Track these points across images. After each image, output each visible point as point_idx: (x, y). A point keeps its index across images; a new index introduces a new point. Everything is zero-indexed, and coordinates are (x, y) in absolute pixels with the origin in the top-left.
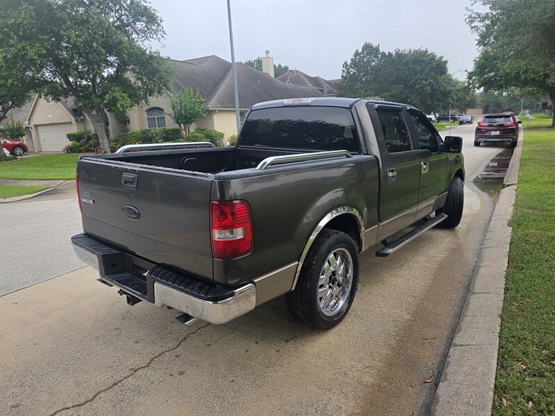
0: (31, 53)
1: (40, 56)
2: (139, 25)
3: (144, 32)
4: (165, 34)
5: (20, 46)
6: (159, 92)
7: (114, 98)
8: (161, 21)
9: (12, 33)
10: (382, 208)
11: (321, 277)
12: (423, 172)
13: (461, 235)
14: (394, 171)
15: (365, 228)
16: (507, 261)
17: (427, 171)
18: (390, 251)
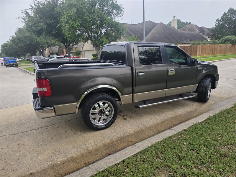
0: (75, 26)
1: (78, 26)
2: (114, 11)
3: (116, 14)
4: (123, 14)
5: (72, 23)
6: (119, 38)
7: (102, 41)
8: (123, 9)
9: (70, 19)
10: (135, 88)
11: (91, 110)
12: (169, 74)
13: (205, 106)
14: (143, 73)
15: (122, 95)
16: (205, 119)
17: (174, 73)
18: (141, 106)
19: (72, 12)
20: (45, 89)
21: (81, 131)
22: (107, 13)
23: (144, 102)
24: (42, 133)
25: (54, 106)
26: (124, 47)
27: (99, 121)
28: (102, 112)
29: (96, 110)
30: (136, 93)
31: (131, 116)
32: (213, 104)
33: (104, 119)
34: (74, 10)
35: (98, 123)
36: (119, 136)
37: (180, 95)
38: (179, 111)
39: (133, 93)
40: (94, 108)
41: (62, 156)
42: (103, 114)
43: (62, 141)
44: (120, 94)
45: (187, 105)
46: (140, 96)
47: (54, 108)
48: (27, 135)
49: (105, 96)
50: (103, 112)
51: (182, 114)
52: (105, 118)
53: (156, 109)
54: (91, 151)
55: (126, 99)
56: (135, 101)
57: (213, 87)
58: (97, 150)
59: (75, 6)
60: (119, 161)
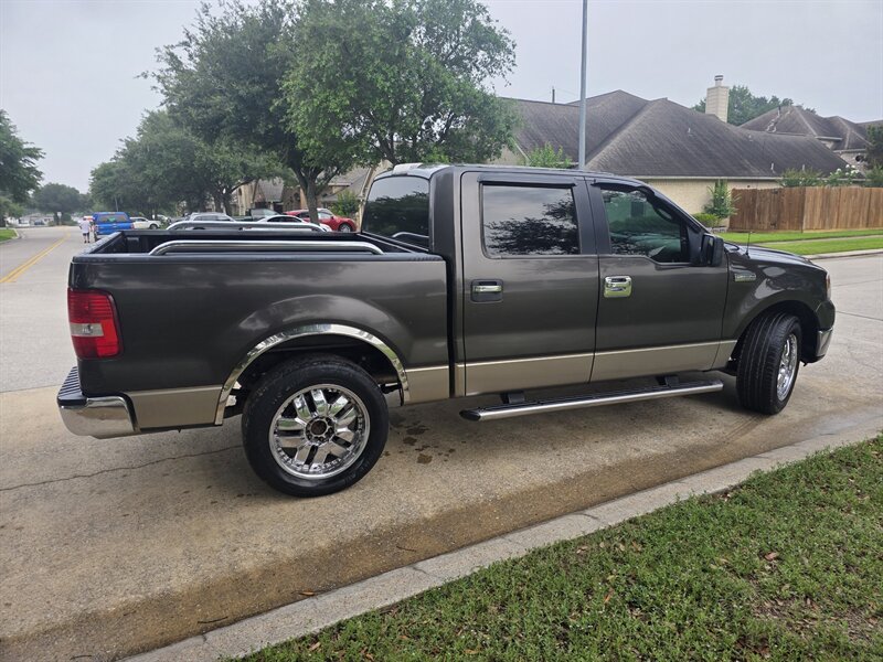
0: (333, 106)
2: (481, 55)
3: (485, 64)
4: (514, 65)
6: (495, 153)
9: (314, 80)
10: (459, 341)
11: (278, 416)
12: (607, 292)
13: (765, 428)
14: (494, 284)
15: (406, 365)
16: (734, 483)
17: (627, 292)
18: (482, 414)
19: (324, 57)
20: (97, 330)
21: (241, 495)
22: (452, 63)
23: (504, 398)
24: (101, 493)
25: (130, 395)
26: (426, 182)
27: (309, 461)
28: (320, 428)
29: (297, 420)
30: (465, 362)
31: (451, 451)
32: (803, 423)
33: (330, 457)
34: (331, 49)
35: (306, 467)
36: (372, 527)
37: (661, 381)
38: (650, 442)
39: (452, 360)
40: (291, 412)
41: (133, 585)
42: (328, 434)
43: (156, 526)
44: (396, 362)
45: (690, 420)
46: (479, 374)
47: (128, 400)
48: (47, 497)
49: (336, 365)
50: (328, 427)
51: (658, 456)
52: (334, 453)
53: (559, 429)
54: (245, 577)
55: (421, 381)
56: (459, 391)
57: (810, 353)
58: (267, 573)
59: (335, 34)
60: (322, 627)
